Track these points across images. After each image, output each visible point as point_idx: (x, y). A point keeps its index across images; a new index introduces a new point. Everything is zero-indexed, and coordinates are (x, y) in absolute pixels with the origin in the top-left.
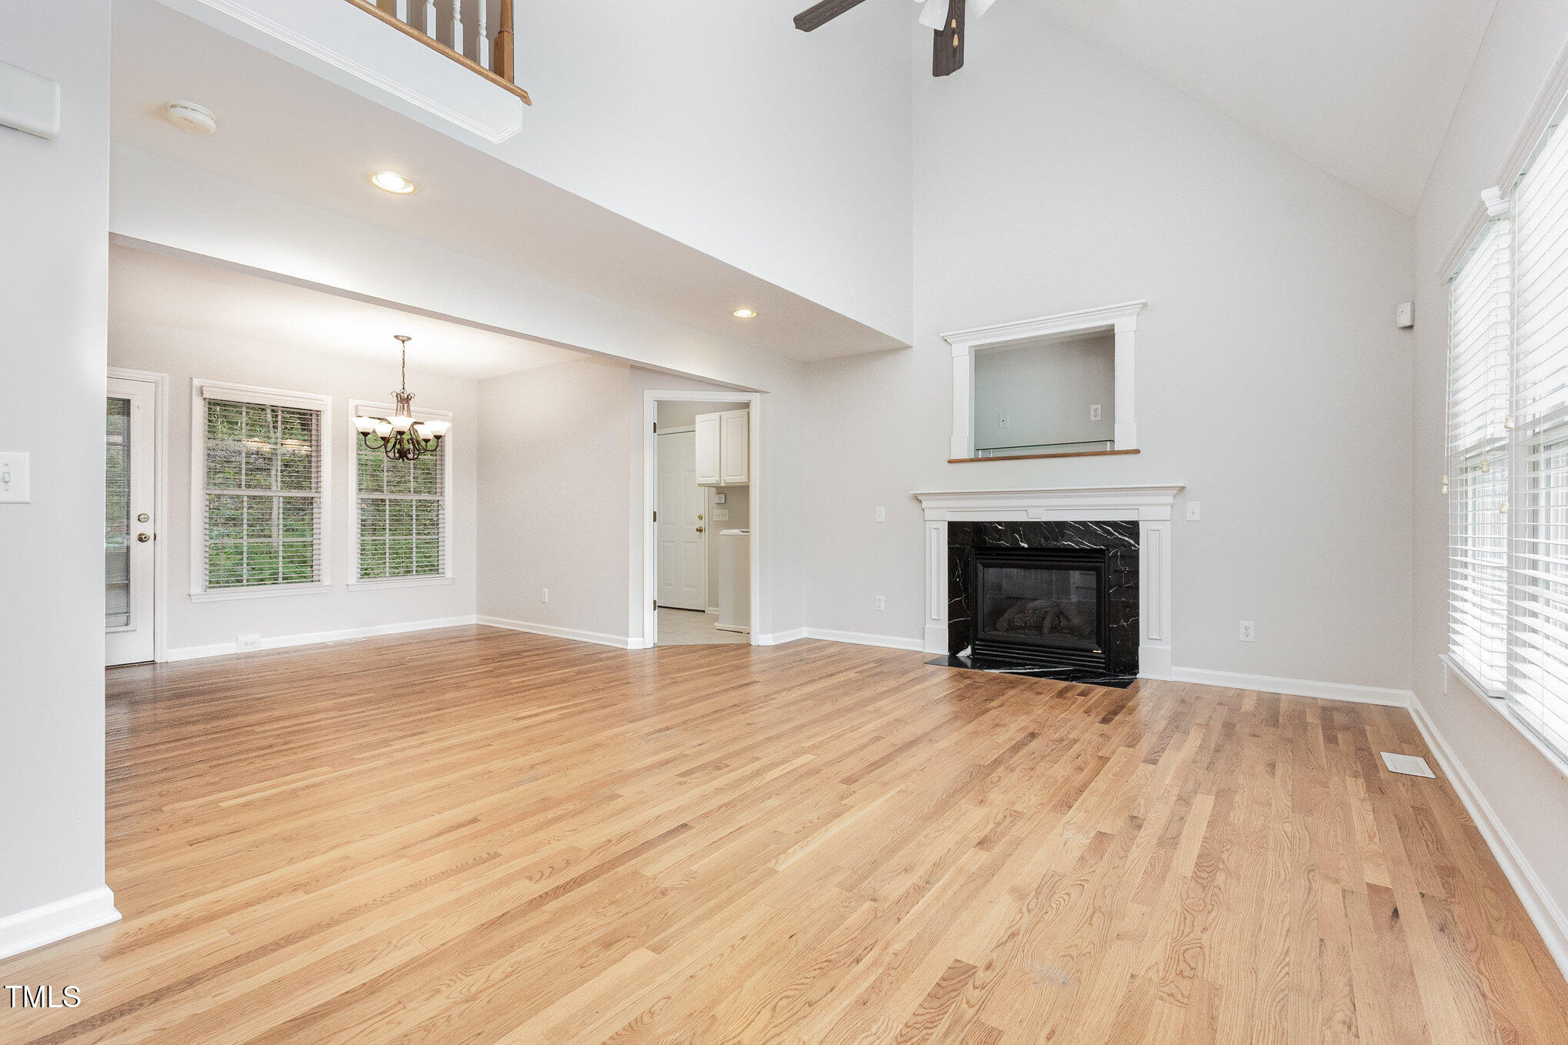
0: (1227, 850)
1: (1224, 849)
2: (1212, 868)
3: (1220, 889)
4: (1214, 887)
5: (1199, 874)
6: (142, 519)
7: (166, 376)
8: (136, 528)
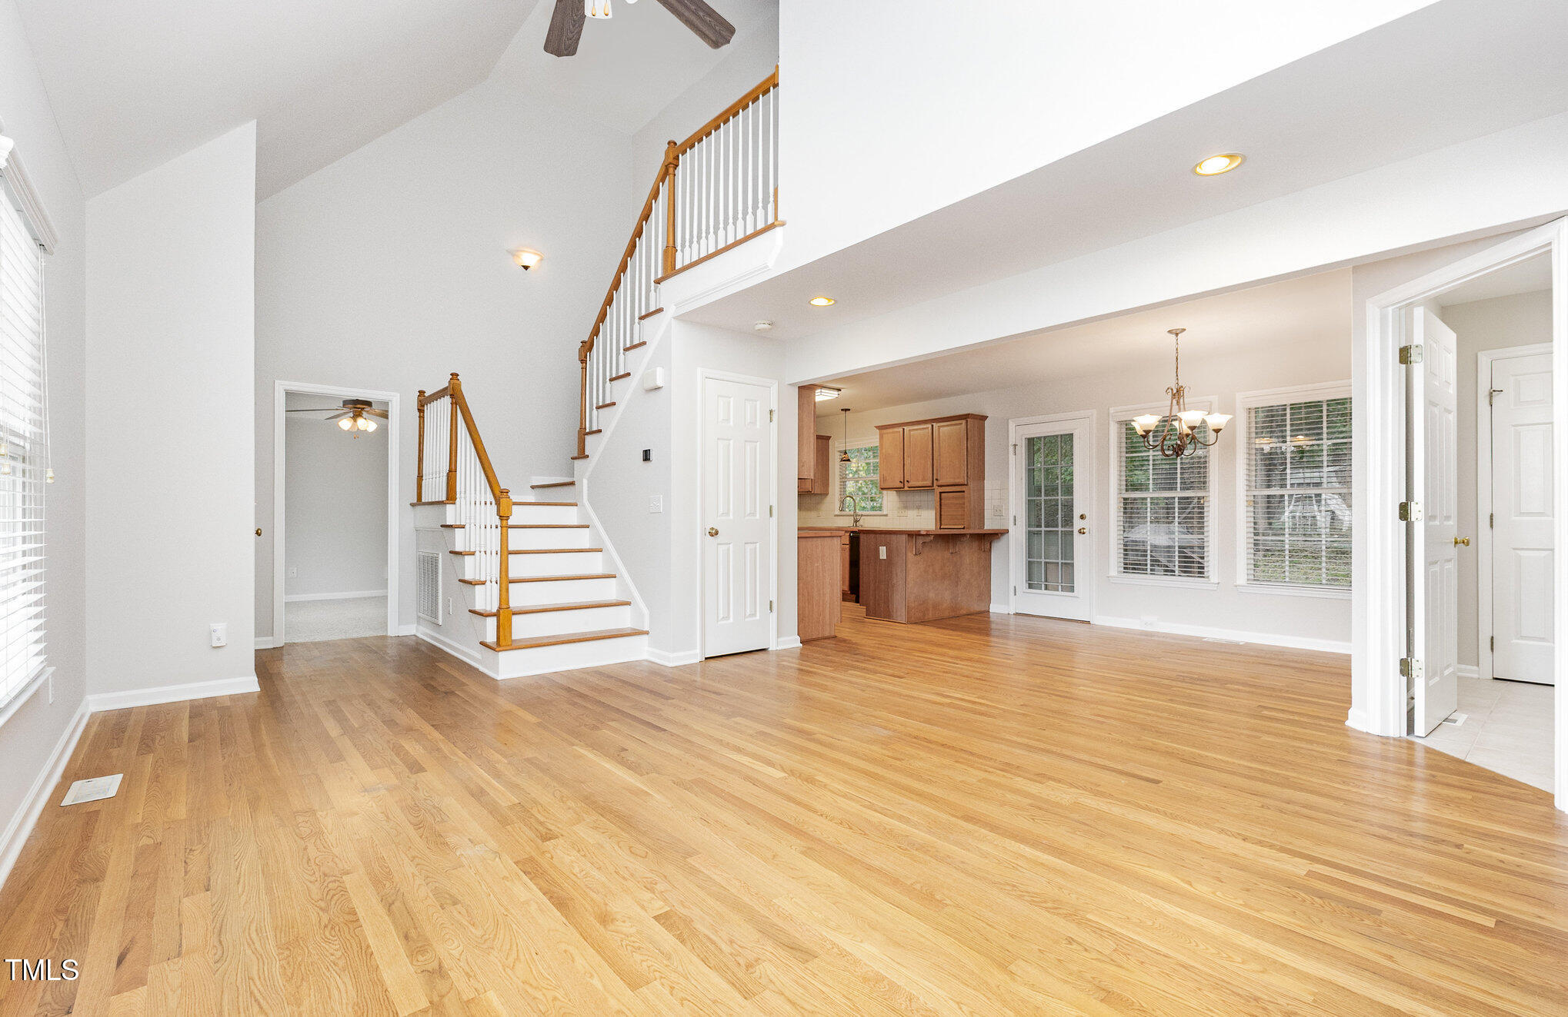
0: (326, 926)
1: (329, 927)
2: (329, 897)
3: (311, 882)
4: (316, 881)
5: (337, 884)
6: (1082, 517)
7: (1095, 412)
8: (1078, 524)
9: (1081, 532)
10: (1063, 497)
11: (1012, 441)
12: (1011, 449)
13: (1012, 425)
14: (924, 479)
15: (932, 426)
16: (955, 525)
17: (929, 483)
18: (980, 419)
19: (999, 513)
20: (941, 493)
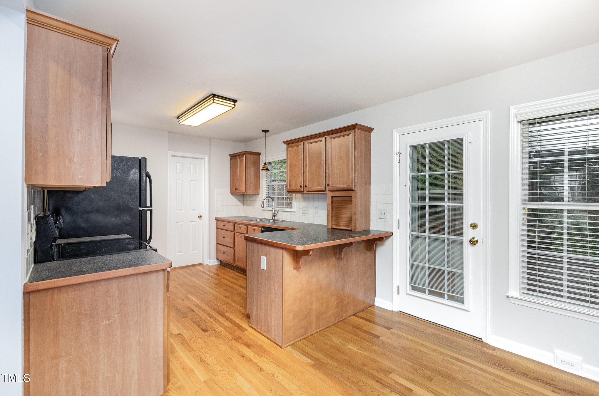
6: (474, 226)
7: (489, 112)
8: (468, 234)
9: (473, 242)
10: (451, 204)
11: (396, 150)
12: (395, 157)
13: (396, 135)
14: (319, 184)
15: (326, 138)
16: (345, 226)
17: (323, 188)
18: (366, 131)
19: (384, 216)
20: (332, 197)
